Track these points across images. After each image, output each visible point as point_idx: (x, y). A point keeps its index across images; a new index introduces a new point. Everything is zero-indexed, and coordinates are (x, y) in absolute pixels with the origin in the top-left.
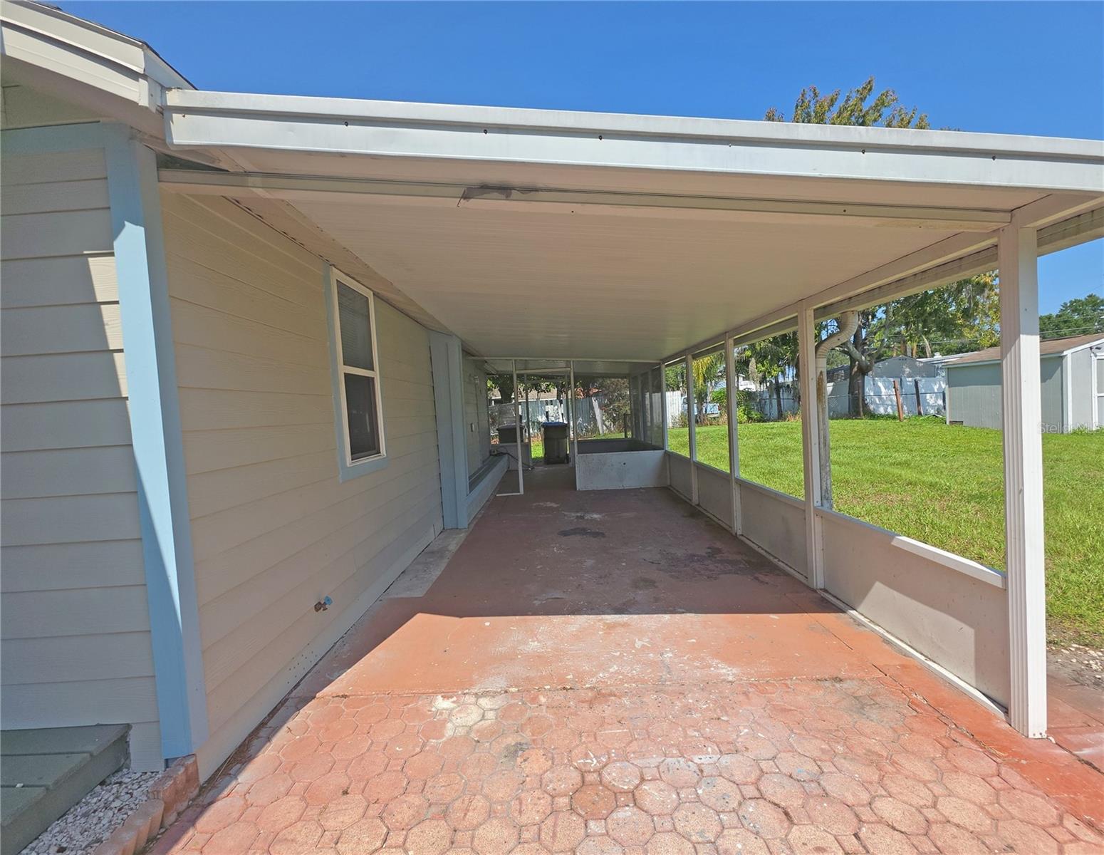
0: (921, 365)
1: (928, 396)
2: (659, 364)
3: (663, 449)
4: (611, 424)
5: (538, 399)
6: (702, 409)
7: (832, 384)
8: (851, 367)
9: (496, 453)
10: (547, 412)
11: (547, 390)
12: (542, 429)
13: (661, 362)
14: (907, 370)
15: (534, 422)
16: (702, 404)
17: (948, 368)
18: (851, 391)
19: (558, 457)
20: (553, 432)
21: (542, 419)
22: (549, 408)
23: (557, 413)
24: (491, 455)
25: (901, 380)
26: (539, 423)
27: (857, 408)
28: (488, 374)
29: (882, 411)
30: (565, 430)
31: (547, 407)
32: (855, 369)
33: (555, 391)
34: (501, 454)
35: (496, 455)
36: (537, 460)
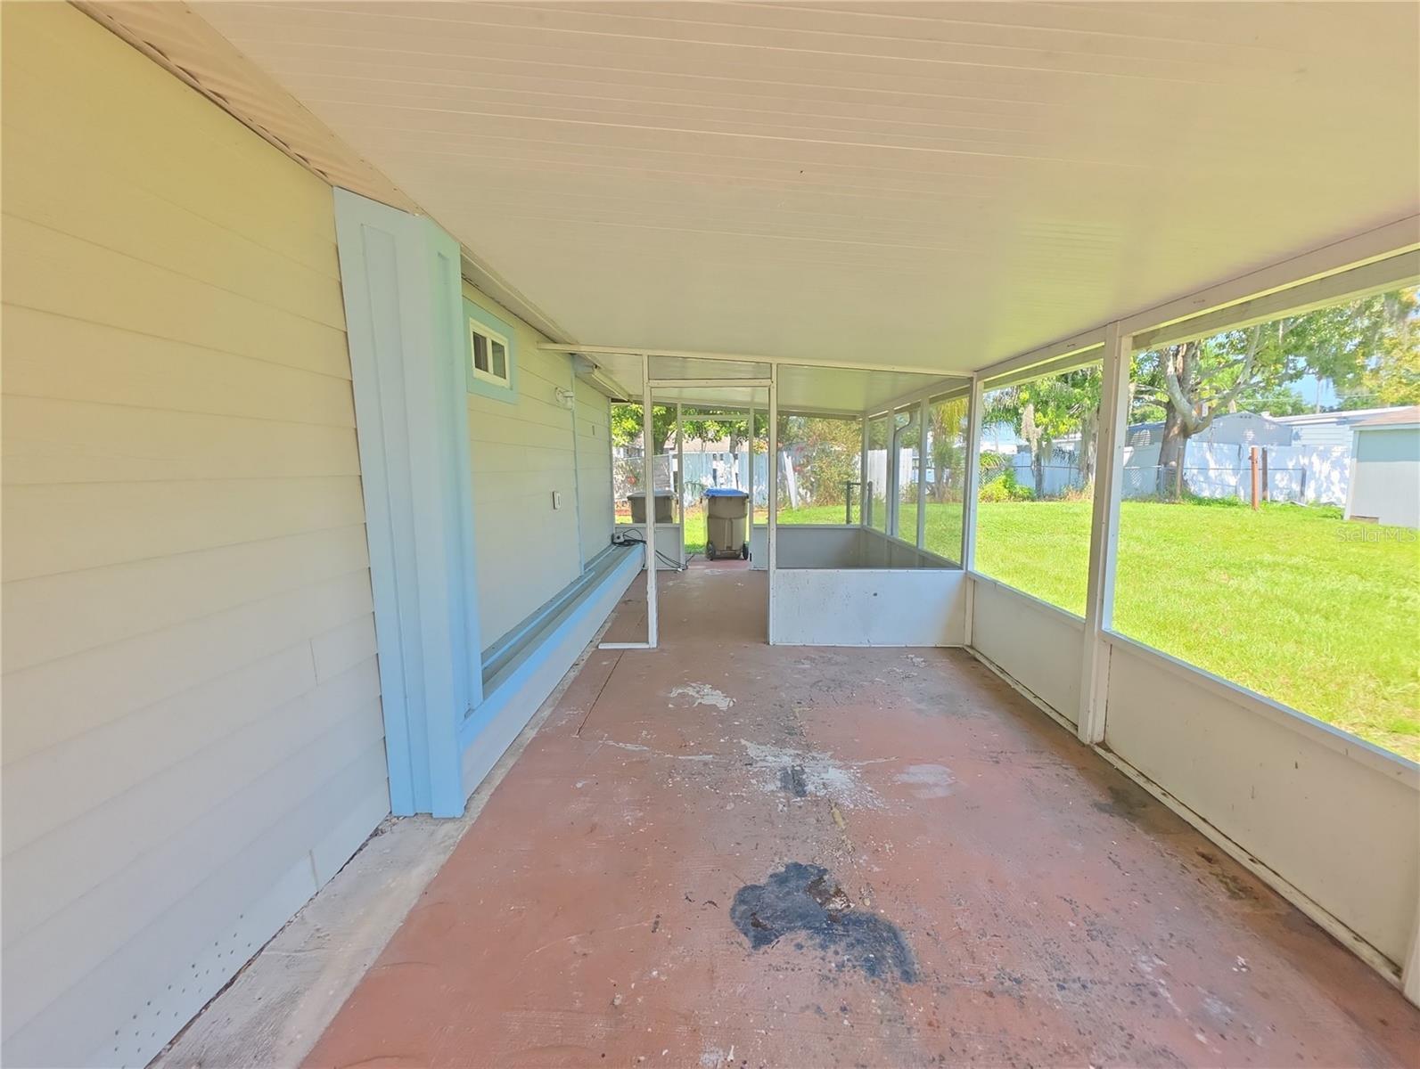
0: (1272, 427)
1: (1278, 476)
2: (971, 379)
3: (960, 568)
4: (806, 493)
5: (703, 451)
6: (942, 477)
7: (1130, 448)
8: (1168, 426)
9: (622, 540)
10: (715, 471)
11: (716, 439)
12: (706, 502)
13: (975, 375)
14: (1250, 435)
15: (695, 484)
16: (943, 470)
17: (1361, 432)
18: (1164, 459)
19: (729, 548)
20: (724, 508)
21: (708, 482)
22: (720, 466)
23: (730, 477)
24: (614, 543)
25: (1240, 448)
26: (702, 486)
27: (1170, 487)
28: (614, 400)
29: (1206, 494)
30: (744, 504)
31: (714, 462)
32: (1176, 430)
33: (727, 440)
34: (629, 543)
35: (621, 544)
36: (692, 552)
